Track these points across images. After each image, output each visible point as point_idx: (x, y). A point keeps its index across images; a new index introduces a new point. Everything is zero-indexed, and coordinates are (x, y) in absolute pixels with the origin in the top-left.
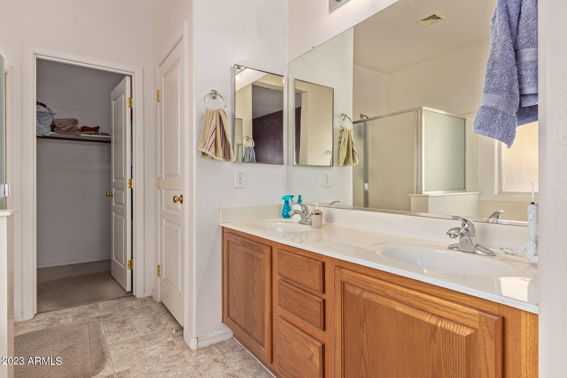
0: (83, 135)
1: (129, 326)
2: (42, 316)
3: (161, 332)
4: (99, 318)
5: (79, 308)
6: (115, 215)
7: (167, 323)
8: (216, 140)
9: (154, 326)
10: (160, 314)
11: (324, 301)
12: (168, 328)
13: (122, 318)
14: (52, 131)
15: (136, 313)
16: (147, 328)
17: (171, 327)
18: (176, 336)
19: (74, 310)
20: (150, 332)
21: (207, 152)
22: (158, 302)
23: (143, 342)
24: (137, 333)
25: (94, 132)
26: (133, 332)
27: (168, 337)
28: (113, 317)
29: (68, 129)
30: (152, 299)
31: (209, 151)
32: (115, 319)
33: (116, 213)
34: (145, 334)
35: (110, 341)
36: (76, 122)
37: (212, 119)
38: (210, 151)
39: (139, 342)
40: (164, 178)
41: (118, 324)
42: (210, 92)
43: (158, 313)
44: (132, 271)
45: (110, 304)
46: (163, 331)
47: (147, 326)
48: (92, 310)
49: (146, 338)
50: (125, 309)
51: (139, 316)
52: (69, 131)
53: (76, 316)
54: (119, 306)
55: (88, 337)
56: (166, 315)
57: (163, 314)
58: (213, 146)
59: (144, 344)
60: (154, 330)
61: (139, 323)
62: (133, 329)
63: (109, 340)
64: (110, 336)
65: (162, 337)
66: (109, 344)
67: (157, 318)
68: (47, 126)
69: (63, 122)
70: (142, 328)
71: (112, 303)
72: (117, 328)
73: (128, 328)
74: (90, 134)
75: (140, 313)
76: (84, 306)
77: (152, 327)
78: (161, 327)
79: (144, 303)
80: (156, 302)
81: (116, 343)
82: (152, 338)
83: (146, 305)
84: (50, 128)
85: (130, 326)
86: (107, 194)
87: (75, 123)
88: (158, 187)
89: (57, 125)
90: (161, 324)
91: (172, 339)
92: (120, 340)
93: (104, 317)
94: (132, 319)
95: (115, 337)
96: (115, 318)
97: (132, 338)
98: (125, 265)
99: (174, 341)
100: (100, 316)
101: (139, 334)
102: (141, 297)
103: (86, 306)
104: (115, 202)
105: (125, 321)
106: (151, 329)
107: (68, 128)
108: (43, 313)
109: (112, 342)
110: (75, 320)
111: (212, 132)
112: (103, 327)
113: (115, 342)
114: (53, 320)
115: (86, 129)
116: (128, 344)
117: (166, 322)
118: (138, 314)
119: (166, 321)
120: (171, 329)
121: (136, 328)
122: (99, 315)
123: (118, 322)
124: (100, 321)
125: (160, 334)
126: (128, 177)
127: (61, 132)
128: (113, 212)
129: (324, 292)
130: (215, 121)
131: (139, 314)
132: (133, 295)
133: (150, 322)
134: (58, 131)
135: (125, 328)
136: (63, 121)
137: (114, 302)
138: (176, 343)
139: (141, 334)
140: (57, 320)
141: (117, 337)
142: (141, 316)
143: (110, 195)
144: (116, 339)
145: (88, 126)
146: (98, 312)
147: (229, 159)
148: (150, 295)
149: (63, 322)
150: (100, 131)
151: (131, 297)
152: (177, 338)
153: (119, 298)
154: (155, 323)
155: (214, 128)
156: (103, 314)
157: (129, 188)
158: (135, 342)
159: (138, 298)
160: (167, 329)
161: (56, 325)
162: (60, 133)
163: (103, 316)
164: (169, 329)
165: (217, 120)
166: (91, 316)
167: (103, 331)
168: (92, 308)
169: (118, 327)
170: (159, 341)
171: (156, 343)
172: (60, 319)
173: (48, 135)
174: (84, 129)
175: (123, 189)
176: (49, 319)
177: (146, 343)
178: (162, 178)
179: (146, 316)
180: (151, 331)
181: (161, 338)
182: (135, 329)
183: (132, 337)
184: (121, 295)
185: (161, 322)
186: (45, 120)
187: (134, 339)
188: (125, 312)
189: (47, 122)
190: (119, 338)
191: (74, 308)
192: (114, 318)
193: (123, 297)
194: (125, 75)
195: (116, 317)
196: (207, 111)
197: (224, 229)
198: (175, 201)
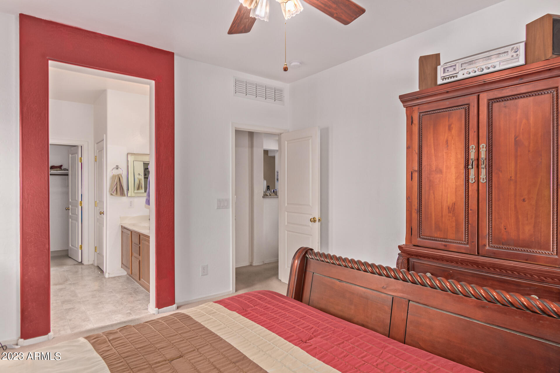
1: (79, 273)
8: (117, 188)
11: (140, 247)
21: (112, 194)
22: (96, 266)
25: (59, 169)
27: (97, 275)
33: (72, 220)
37: (115, 179)
38: (114, 193)
40: (98, 202)
44: (82, 251)
50: (77, 268)
56: (98, 269)
58: (115, 191)
71: (70, 266)
74: (57, 170)
79: (88, 267)
86: (66, 209)
88: (96, 206)
98: (78, 248)
100: (64, 271)
102: (87, 264)
104: (71, 213)
119: (97, 271)
125: (93, 274)
126: (80, 200)
128: (70, 219)
129: (140, 244)
130: (117, 180)
132: (82, 264)
137: (72, 266)
143: (68, 209)
145: (55, 165)
147: (124, 196)
148: (92, 264)
150: (63, 168)
153: (74, 265)
155: (116, 184)
157: (80, 206)
159: (85, 265)
163: (66, 270)
174: (53, 167)
175: (77, 207)
178: (97, 202)
179: (88, 270)
192: (71, 271)
193: (77, 265)
194: (78, 147)
196: (113, 176)
197: (122, 226)
198: (100, 214)
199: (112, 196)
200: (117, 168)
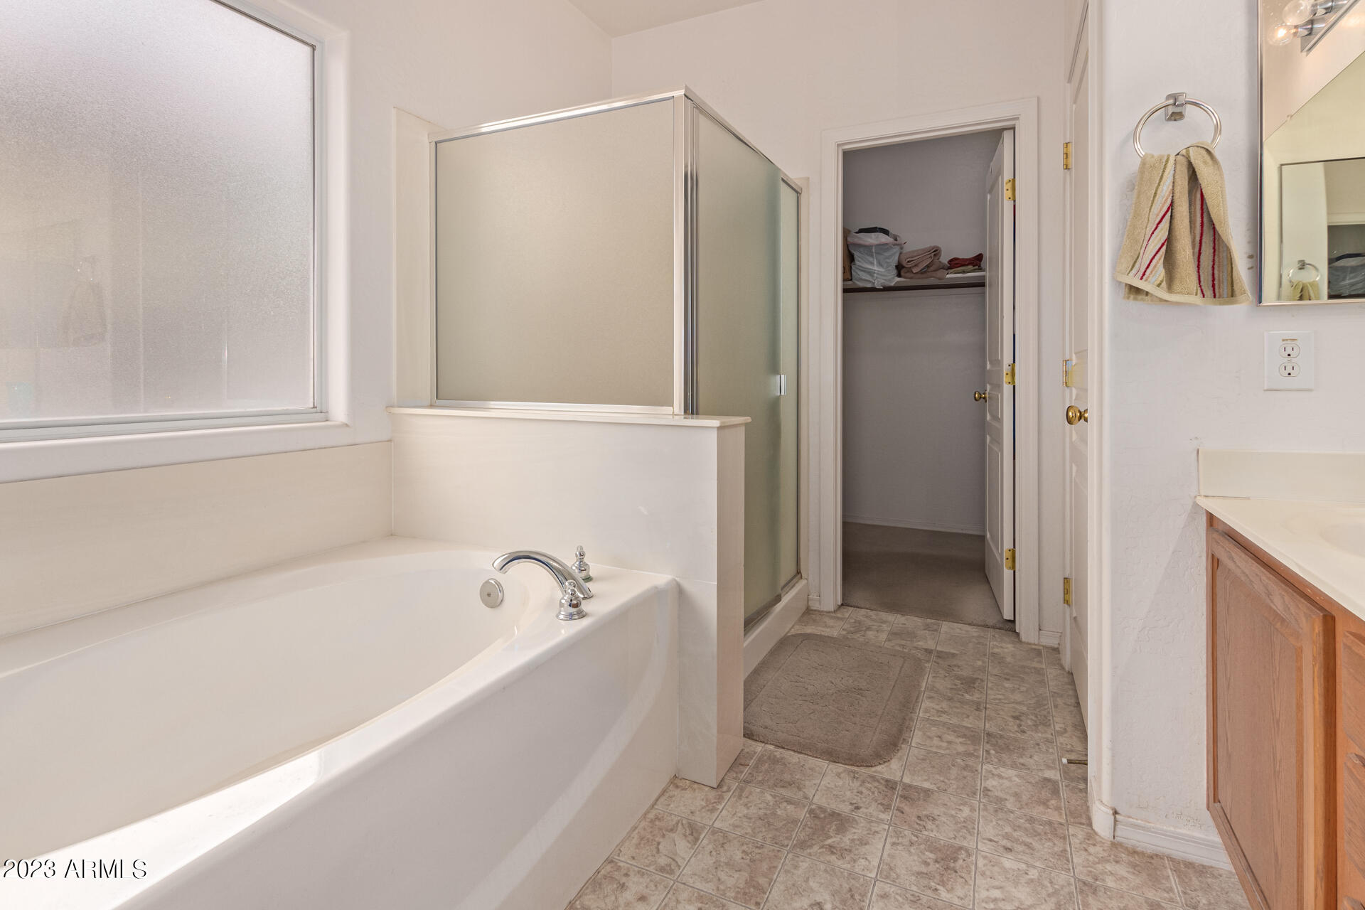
0: (952, 276)
1: (976, 697)
2: (848, 612)
3: (1038, 744)
4: (930, 653)
5: (907, 619)
6: (990, 442)
7: (1065, 731)
8: (1169, 242)
9: (1030, 723)
10: (1058, 699)
12: (1061, 744)
13: (970, 673)
14: (899, 275)
15: (1004, 674)
16: (1011, 720)
17: (1069, 746)
18: (1072, 774)
19: (897, 620)
20: (1013, 733)
21: (1140, 285)
22: (1067, 669)
23: (988, 747)
24: (985, 719)
25: (970, 267)
26: (977, 713)
27: (1049, 767)
28: (955, 663)
29: (923, 269)
30: (1057, 655)
31: (1141, 279)
32: (956, 669)
33: (991, 437)
34: (1000, 730)
35: (926, 711)
36: (936, 252)
37: (1160, 182)
38: (1146, 280)
39: (980, 743)
40: (1074, 360)
41: (958, 682)
42: (1160, 100)
43: (1054, 694)
44: (1014, 574)
45: (964, 632)
46: (1045, 745)
47: (1014, 714)
48: (925, 631)
49: (997, 742)
50: (985, 655)
51: (1007, 685)
52: (925, 272)
53: (895, 634)
54: (979, 643)
55: (893, 684)
56: (1072, 708)
57: (1065, 704)
58: (1158, 262)
59: (988, 752)
60: (1024, 732)
61: (1000, 699)
62: (981, 708)
63: (926, 706)
64: (929, 700)
65: (1036, 757)
66: (921, 715)
67: (1046, 707)
68: (890, 268)
69: (915, 256)
70: (1001, 713)
71: (967, 631)
72: (951, 689)
73: (972, 701)
74: (964, 272)
75: (1013, 676)
76: (915, 619)
77: (1022, 723)
78: (1046, 732)
79: (1034, 658)
80: (1062, 668)
81: (934, 721)
82: (1011, 747)
83: (1035, 664)
84: (895, 272)
85: (979, 696)
86: (975, 397)
87: (935, 255)
88: (1066, 383)
89: (904, 263)
90: (1050, 725)
91: (1058, 777)
92: (944, 718)
93: (941, 655)
94: (990, 685)
95: (937, 707)
96: (959, 667)
97: (970, 726)
99: (1059, 787)
100: (932, 650)
101: (987, 725)
102: (1033, 642)
103: (919, 620)
104: (990, 414)
105: (973, 681)
106: (1020, 726)
107: (922, 267)
108: (851, 606)
109: (929, 715)
110: (889, 640)
111: (1157, 222)
112: (927, 675)
113: (933, 716)
114: (859, 627)
115: (956, 262)
116: (955, 734)
117: (1062, 726)
118: (1008, 677)
119: (1064, 724)
120: (1067, 751)
121: (988, 706)
122: (933, 648)
123: (958, 678)
124: (928, 661)
125: (1034, 748)
126: (1007, 359)
127: (912, 275)
128: (988, 436)
130: (1171, 184)
131: (1008, 680)
132: (1015, 631)
133: (1025, 709)
134: (908, 275)
135: (967, 696)
136: (915, 254)
137: (974, 631)
138: (1064, 793)
139: (991, 727)
140: (864, 628)
141: (942, 708)
142: (1011, 686)
143: (981, 398)
144: (938, 711)
145: (960, 257)
146: (933, 639)
147: (1232, 296)
148: (1056, 646)
149: (870, 634)
151: (1010, 632)
152: (1072, 780)
153: (986, 626)
154: (1037, 717)
155: (1165, 209)
156: (939, 648)
157: (1009, 383)
158: (973, 737)
159: (1025, 643)
160: (1057, 745)
161: (858, 635)
162: (910, 278)
163: (939, 652)
164: (1062, 749)
165: (1179, 182)
166: (919, 643)
167: (924, 684)
168: (927, 627)
169: (955, 687)
170: (1023, 765)
171: (1014, 766)
172: (869, 628)
173: (892, 284)
174: (955, 264)
175: (998, 387)
176: (853, 621)
177: (992, 752)
178: (1071, 360)
179: (1023, 689)
180: (1017, 731)
181: (1031, 760)
182: (986, 708)
183: (971, 724)
184: (991, 621)
185: (1052, 721)
186: (888, 258)
187: (972, 731)
188: (984, 662)
189: (891, 260)
190: (946, 712)
191: (899, 616)
192: (955, 665)
193: (994, 627)
194: (1002, 130)
195: (960, 663)
196: (1143, 164)
197: (1211, 519)
198: (1070, 422)
199: (1134, 305)
200: (1175, 110)
